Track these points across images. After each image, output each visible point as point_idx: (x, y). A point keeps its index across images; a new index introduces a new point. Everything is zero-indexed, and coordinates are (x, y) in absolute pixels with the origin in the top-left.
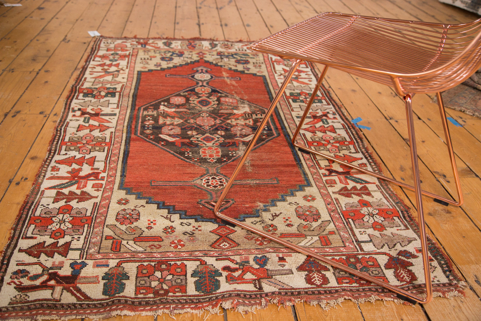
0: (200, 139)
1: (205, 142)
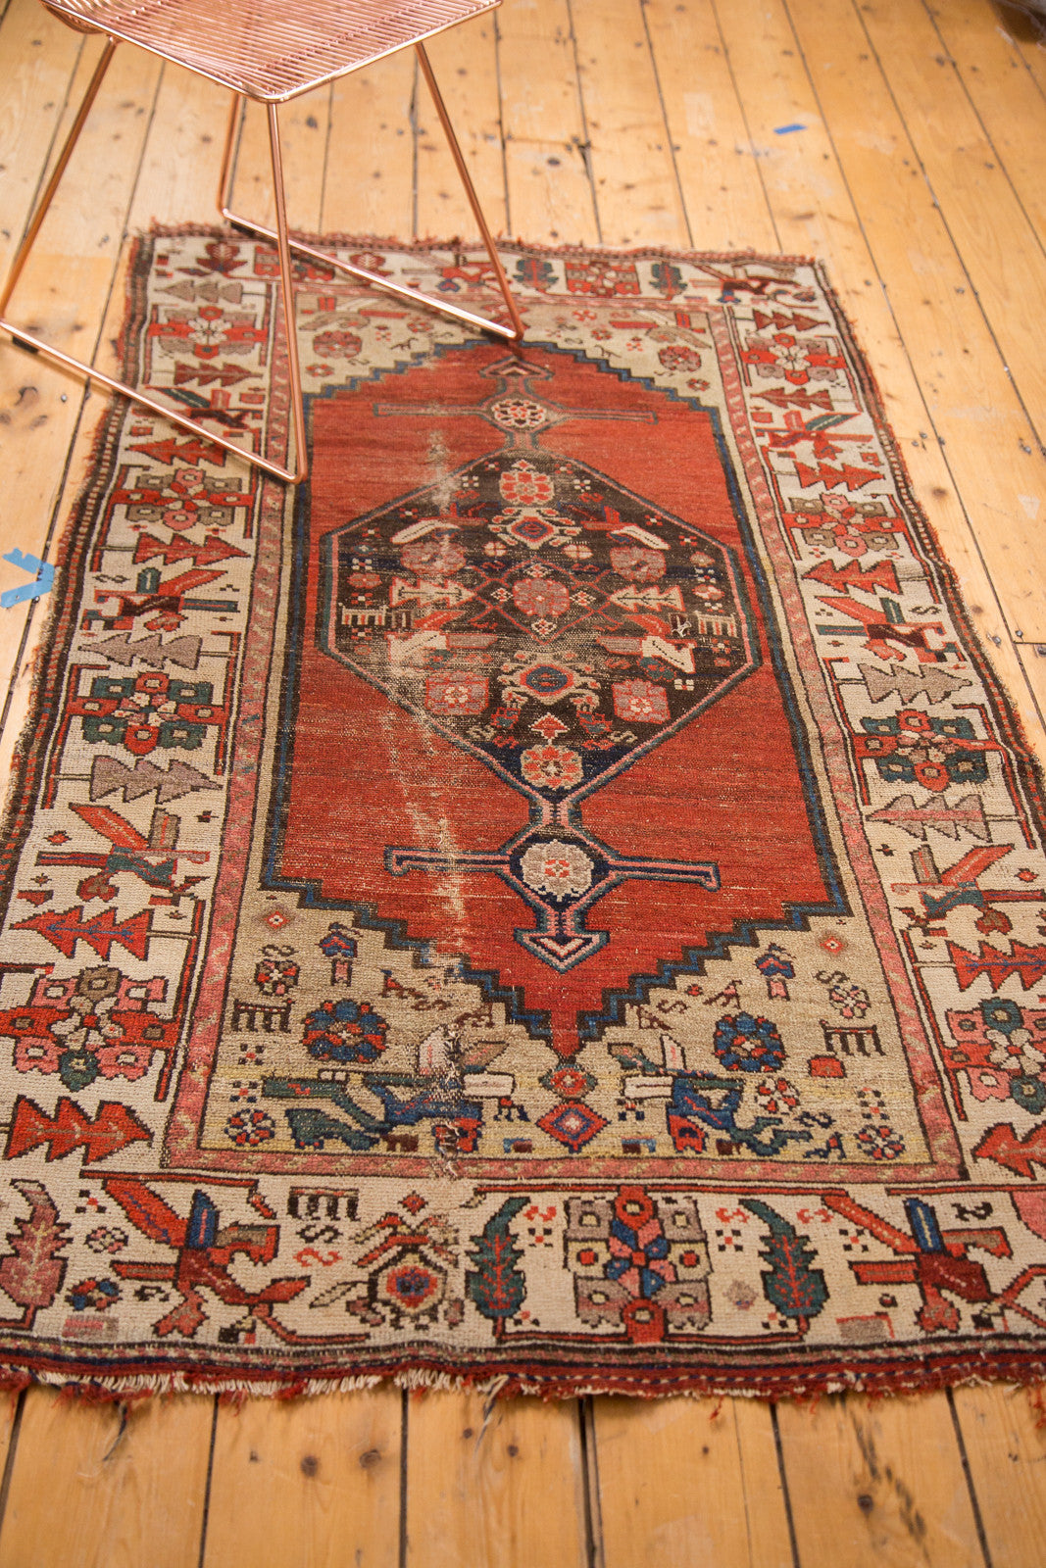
0: (556, 529)
1: (540, 518)
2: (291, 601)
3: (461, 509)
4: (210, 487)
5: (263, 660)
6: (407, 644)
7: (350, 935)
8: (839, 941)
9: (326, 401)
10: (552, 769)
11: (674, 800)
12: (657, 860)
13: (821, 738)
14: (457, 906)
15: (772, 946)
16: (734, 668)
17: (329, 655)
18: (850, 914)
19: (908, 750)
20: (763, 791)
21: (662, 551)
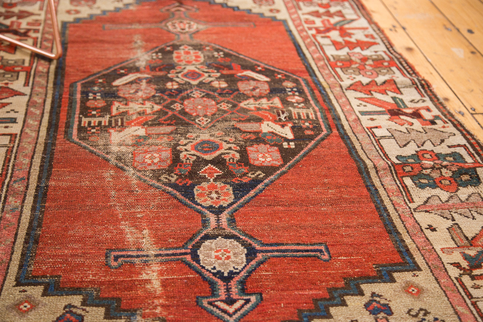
0: (206, 75)
1: (197, 70)
2: (50, 116)
3: (152, 68)
4: (5, 63)
5: (30, 148)
6: (122, 134)
7: (79, 312)
8: (417, 287)
9: (76, 24)
10: (214, 195)
11: (293, 208)
12: (287, 244)
13: (375, 167)
14: (156, 285)
15: (373, 294)
16: (317, 135)
17: (73, 142)
18: (419, 269)
19: (429, 171)
20: (347, 199)
21: (267, 82)
